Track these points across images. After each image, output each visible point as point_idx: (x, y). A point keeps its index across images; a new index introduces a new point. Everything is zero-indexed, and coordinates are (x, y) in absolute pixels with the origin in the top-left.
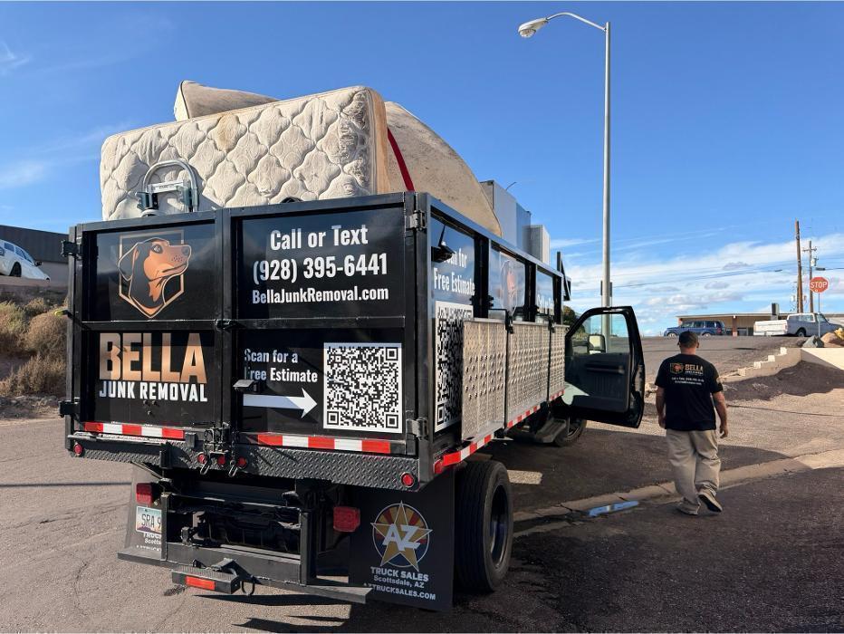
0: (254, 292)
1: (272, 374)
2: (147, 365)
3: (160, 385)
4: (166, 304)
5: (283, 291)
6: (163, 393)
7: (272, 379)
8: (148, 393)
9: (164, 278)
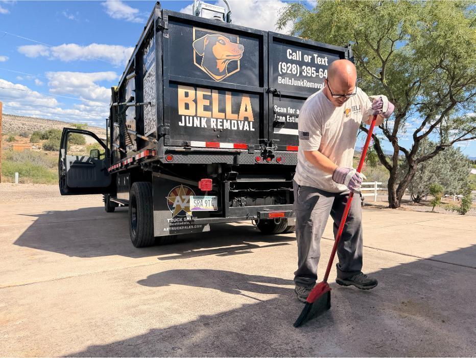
0: (279, 77)
1: (288, 118)
2: (215, 108)
3: (225, 121)
4: (228, 75)
5: (293, 79)
6: (227, 125)
7: (288, 121)
8: (217, 125)
9: (227, 60)
